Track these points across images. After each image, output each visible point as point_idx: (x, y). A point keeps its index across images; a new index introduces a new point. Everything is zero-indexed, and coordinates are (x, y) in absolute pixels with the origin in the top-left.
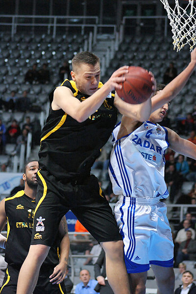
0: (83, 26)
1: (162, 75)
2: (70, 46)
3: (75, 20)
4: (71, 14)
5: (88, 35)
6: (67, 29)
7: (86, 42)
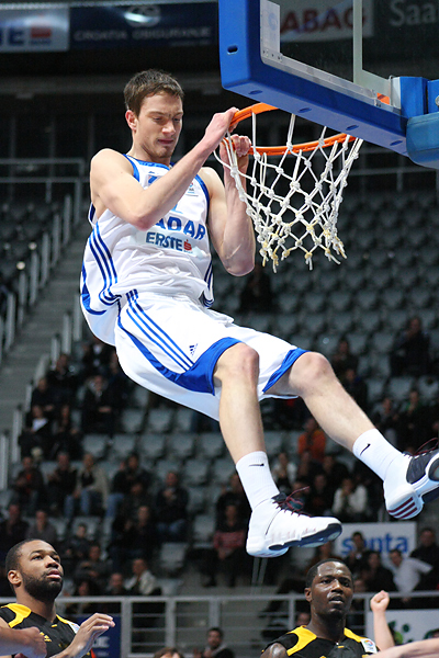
0: (49, 181)
1: (238, 292)
2: (19, 228)
3: (30, 168)
4: (20, 154)
5: (62, 202)
6: (11, 190)
7: (57, 219)
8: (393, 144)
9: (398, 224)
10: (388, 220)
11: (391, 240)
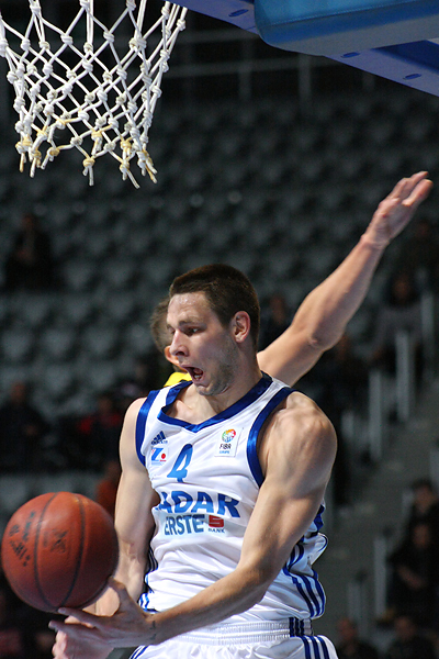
8: (234, 14)
9: (244, 151)
10: (229, 145)
11: (233, 175)
